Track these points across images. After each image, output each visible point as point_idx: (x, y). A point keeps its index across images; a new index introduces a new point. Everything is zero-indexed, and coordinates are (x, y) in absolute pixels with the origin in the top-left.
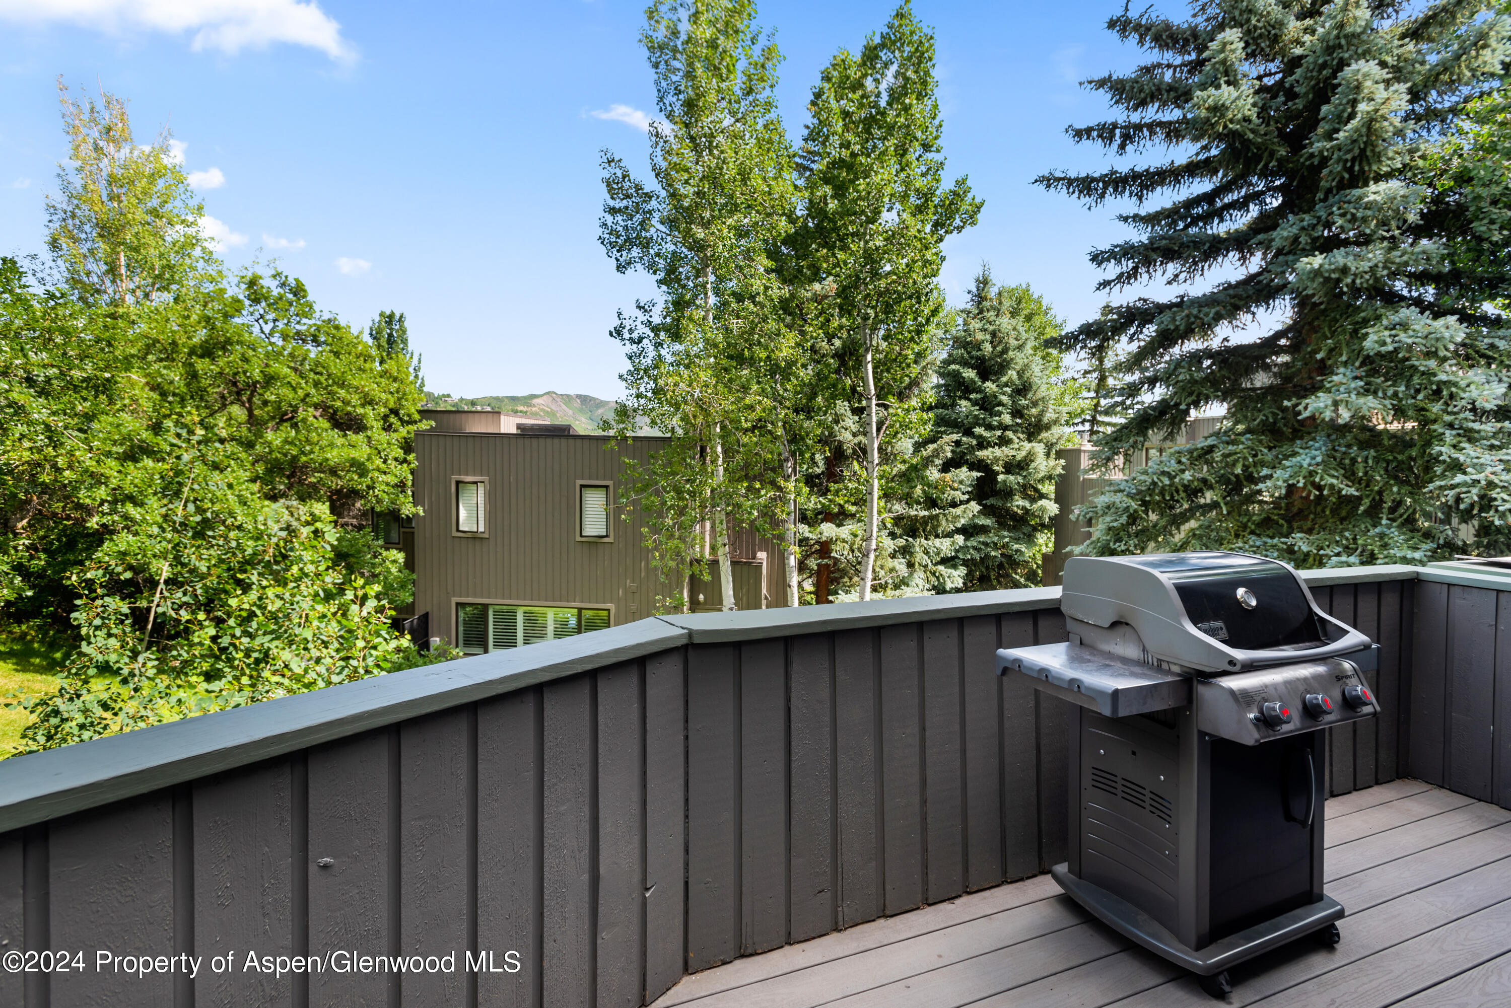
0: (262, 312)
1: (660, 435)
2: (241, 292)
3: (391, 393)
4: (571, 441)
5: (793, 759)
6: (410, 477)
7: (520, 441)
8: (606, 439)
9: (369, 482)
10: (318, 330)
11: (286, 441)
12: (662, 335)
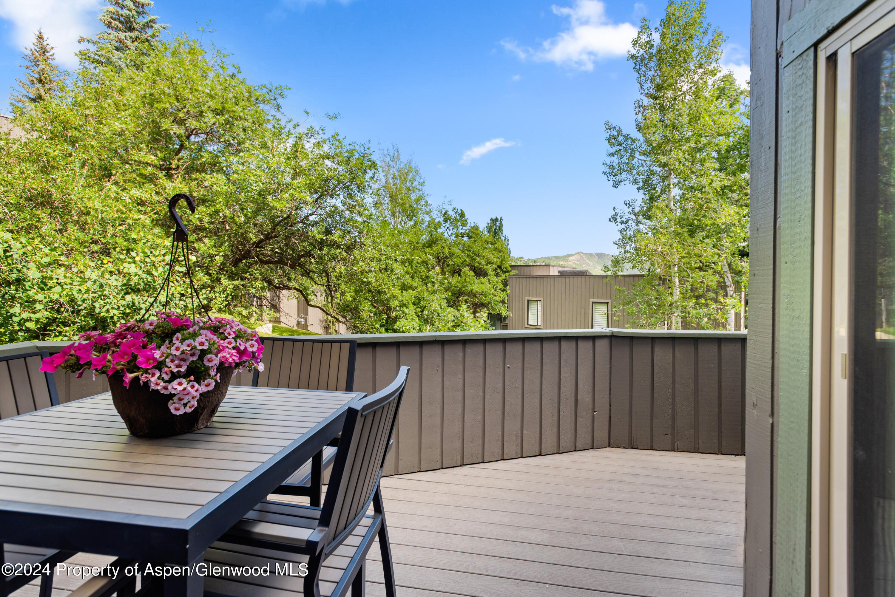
0: (448, 226)
1: (639, 273)
2: (441, 219)
3: (499, 258)
4: (587, 279)
5: (655, 382)
6: (506, 298)
7: (560, 279)
8: (606, 277)
9: (489, 300)
10: (469, 231)
11: (457, 282)
12: (641, 217)
